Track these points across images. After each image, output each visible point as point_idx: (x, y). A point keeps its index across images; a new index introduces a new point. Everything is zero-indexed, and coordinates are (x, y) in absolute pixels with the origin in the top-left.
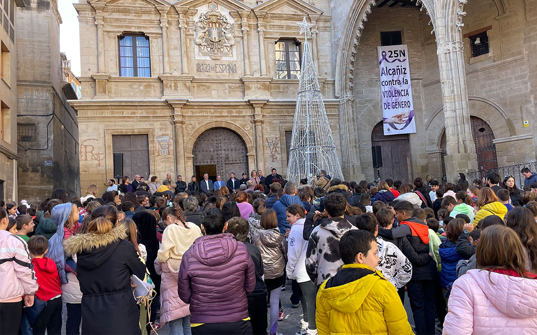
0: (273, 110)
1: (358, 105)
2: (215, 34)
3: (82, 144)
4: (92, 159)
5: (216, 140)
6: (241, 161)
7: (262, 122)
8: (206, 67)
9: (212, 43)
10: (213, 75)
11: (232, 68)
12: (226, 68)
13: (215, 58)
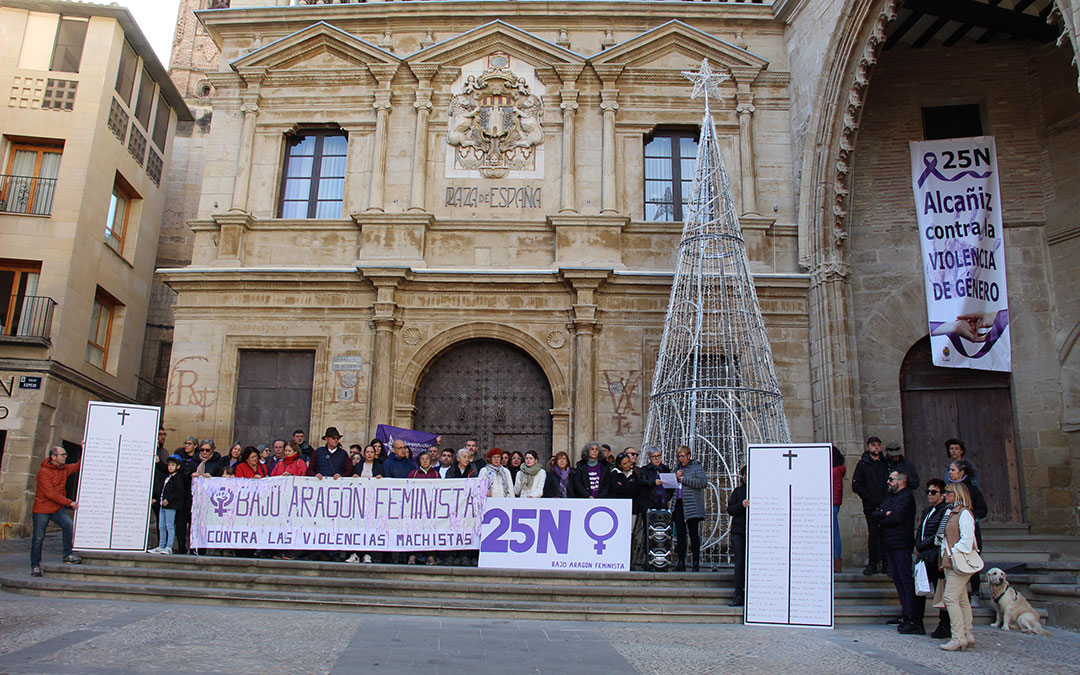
0: (627, 298)
1: (863, 291)
2: (495, 122)
3: (175, 368)
4: (191, 402)
5: (478, 372)
6: (537, 430)
7: (595, 328)
8: (469, 195)
9: (487, 139)
10: (482, 212)
11: (530, 196)
12: (516, 195)
13: (490, 173)
